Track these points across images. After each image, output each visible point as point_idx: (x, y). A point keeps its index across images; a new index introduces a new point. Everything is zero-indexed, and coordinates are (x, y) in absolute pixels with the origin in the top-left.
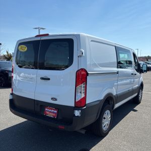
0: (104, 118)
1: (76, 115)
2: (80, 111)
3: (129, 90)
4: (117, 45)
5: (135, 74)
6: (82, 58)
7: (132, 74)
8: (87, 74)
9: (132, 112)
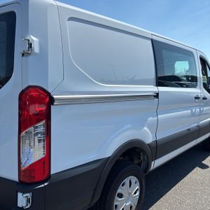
0: (120, 196)
1: (20, 205)
2: (29, 195)
3: (189, 130)
4: (154, 38)
5: (205, 98)
6: (30, 58)
7: (197, 98)
8: (52, 100)
9: (197, 170)
